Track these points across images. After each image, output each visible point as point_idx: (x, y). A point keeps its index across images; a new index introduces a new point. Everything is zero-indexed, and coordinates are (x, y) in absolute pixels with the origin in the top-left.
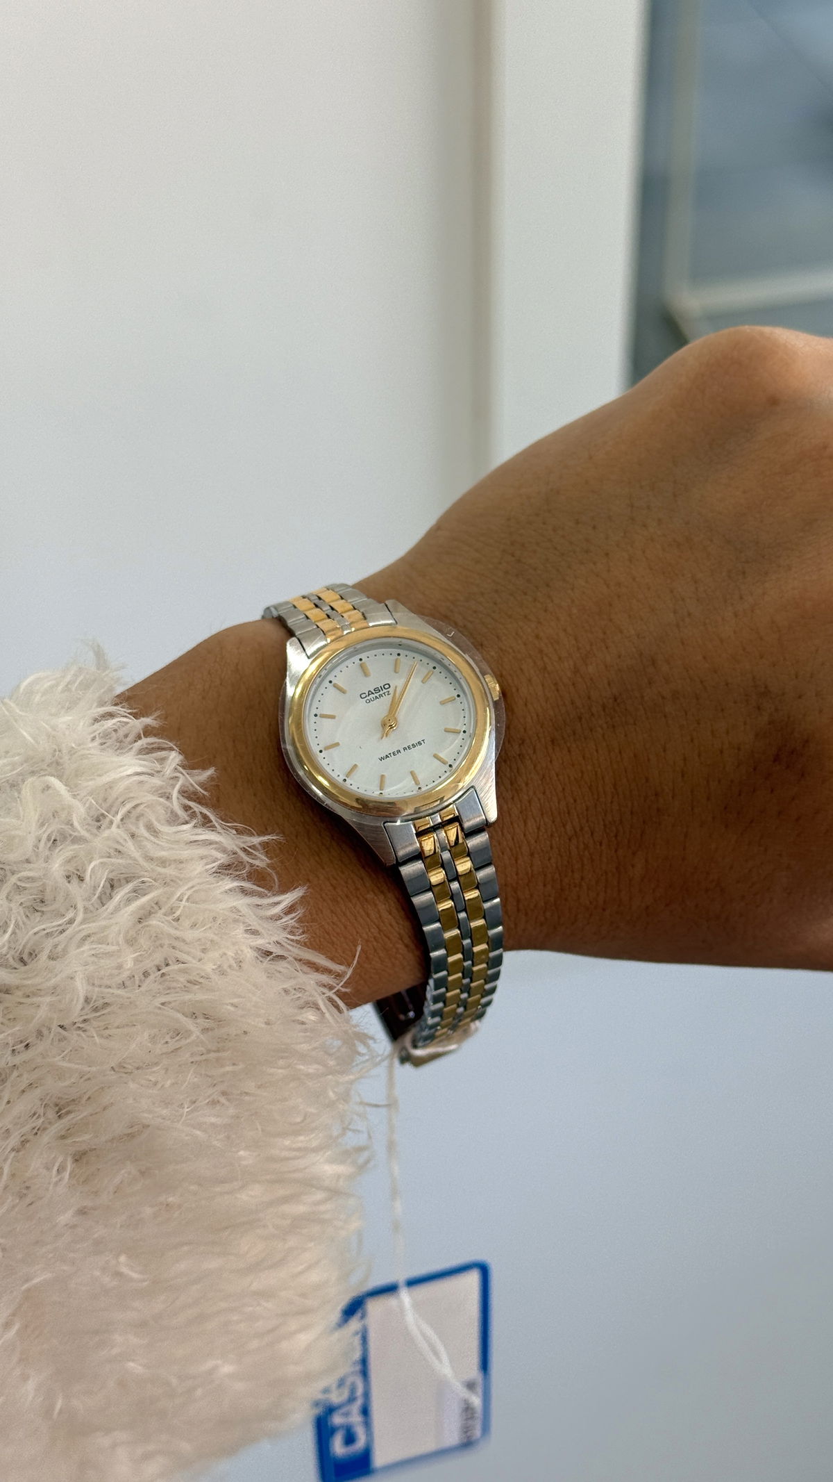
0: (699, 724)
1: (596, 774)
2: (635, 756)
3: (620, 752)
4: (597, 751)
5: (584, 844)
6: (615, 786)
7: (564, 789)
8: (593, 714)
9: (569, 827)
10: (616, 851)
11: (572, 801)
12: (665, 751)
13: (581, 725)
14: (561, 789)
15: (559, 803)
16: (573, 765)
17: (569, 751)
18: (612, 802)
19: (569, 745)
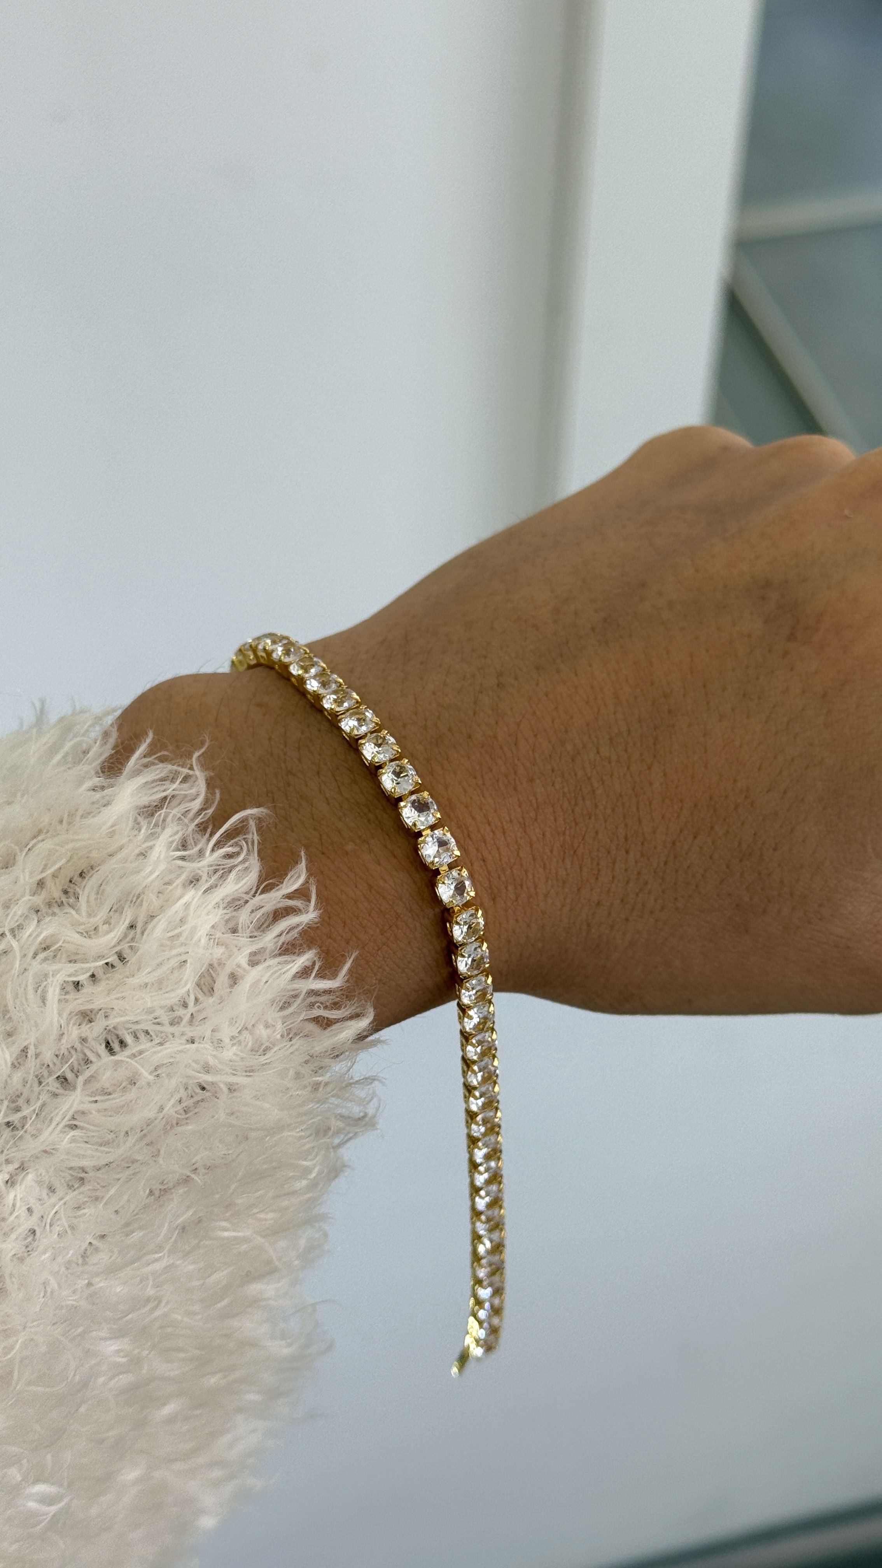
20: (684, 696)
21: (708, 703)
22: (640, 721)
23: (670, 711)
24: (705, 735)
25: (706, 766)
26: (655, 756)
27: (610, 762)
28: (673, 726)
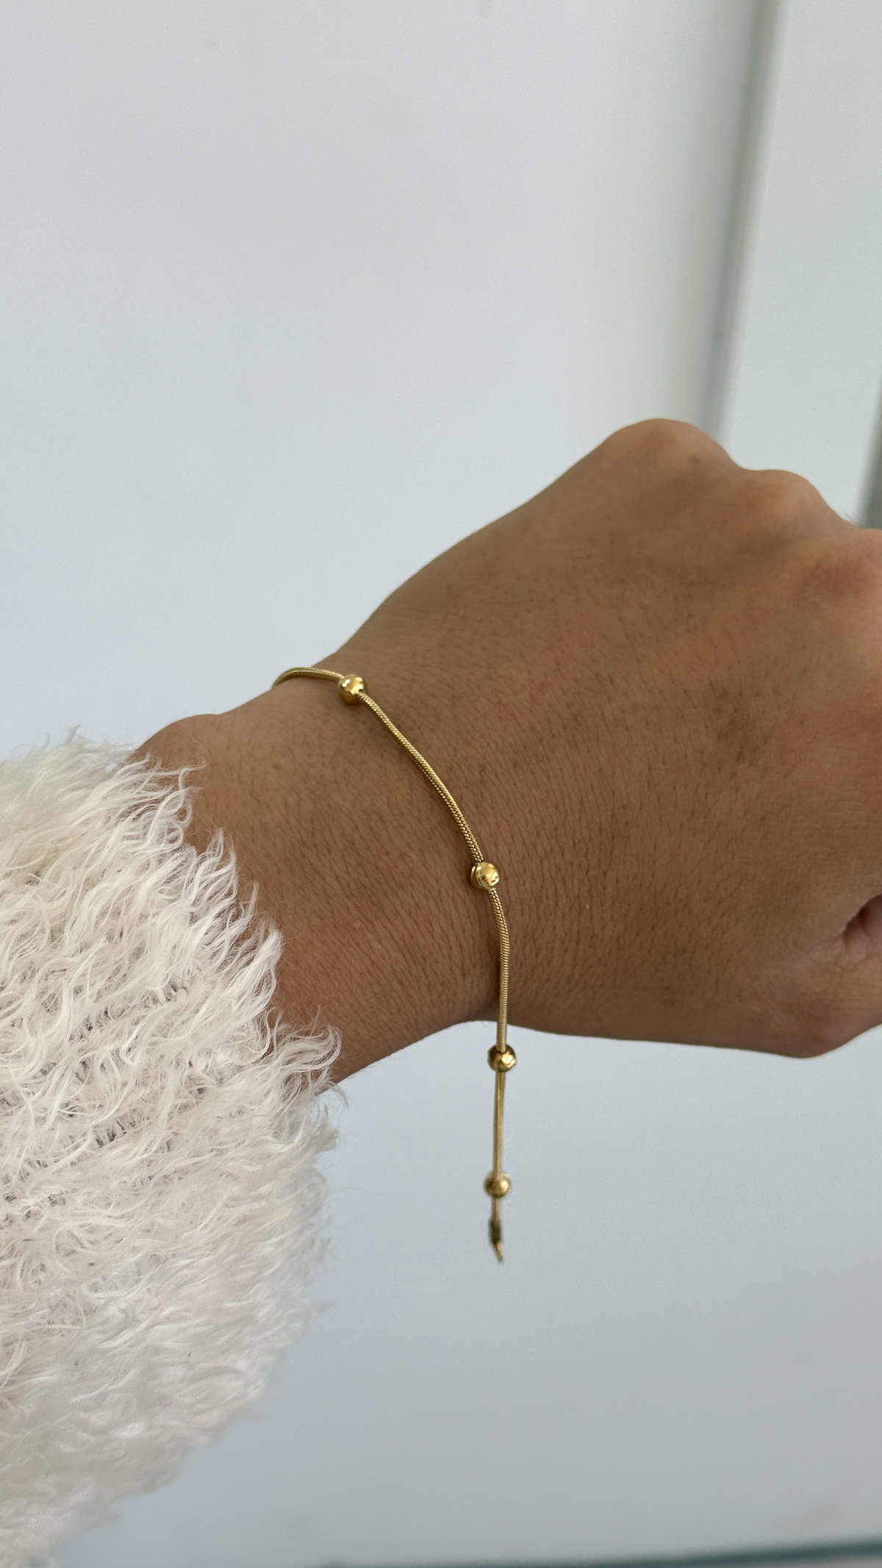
0: (661, 732)
1: (562, 793)
2: (600, 771)
3: (585, 769)
4: (561, 770)
5: (556, 866)
6: (581, 803)
7: (531, 811)
8: (554, 735)
9: (539, 848)
10: (587, 873)
11: (539, 822)
12: (629, 763)
13: (543, 747)
14: (528, 810)
15: (527, 826)
16: (538, 786)
17: (533, 773)
18: (580, 820)
19: (531, 766)
20: (641, 808)
21: (660, 818)
22: (600, 829)
23: (627, 823)
24: (655, 848)
25: (653, 876)
26: (610, 864)
27: (572, 866)
28: (629, 838)
